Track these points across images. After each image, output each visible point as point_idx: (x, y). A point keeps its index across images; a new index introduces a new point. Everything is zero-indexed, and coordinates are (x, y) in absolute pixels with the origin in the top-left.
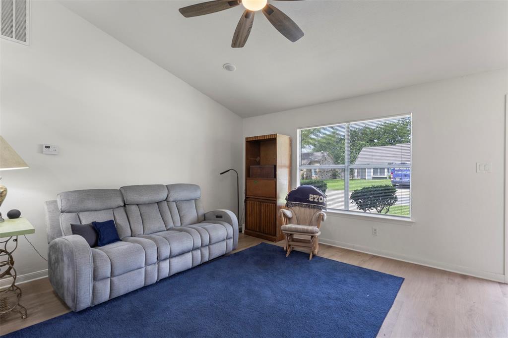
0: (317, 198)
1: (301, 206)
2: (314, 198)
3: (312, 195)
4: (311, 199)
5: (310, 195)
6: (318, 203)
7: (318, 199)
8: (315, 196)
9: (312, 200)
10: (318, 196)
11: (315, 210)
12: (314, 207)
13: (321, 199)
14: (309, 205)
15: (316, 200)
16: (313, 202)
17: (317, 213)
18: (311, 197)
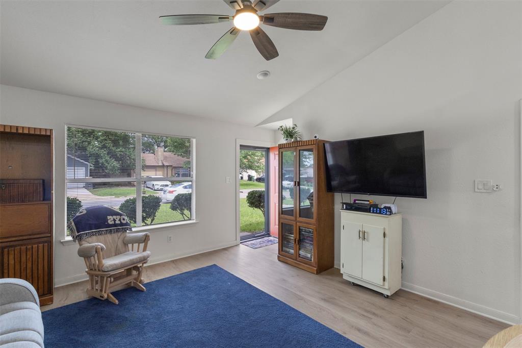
0: (118, 219)
1: (100, 233)
2: (114, 220)
3: (111, 217)
4: (111, 222)
5: (109, 217)
6: (122, 224)
7: (120, 220)
8: (115, 217)
9: (113, 222)
10: (118, 217)
11: (119, 234)
12: (118, 231)
13: (124, 219)
14: (111, 230)
15: (118, 222)
16: (115, 225)
17: (122, 236)
18: (110, 220)
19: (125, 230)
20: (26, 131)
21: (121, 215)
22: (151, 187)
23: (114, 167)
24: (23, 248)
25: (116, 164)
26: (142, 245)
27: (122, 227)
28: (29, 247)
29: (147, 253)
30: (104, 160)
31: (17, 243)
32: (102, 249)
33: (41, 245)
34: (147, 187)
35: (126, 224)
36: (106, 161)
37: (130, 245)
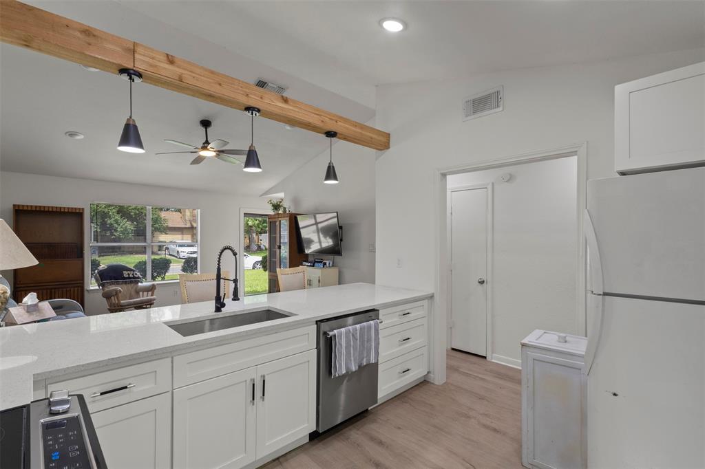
0: (132, 274)
2: (129, 274)
3: (126, 272)
4: (126, 276)
5: (124, 272)
6: (134, 278)
8: (129, 272)
9: (128, 276)
10: (131, 272)
11: (132, 285)
12: (131, 282)
13: (136, 274)
14: (126, 281)
15: (131, 276)
16: (129, 278)
17: (135, 286)
18: (126, 274)
19: (137, 282)
20: (66, 210)
21: (134, 271)
22: (175, 254)
23: (126, 229)
24: (65, 290)
25: (129, 226)
26: (150, 293)
27: (135, 280)
28: (68, 289)
29: (154, 297)
30: (113, 219)
31: (60, 286)
32: (120, 291)
33: (76, 289)
34: (170, 255)
35: (139, 278)
36: (116, 221)
37: (141, 293)
